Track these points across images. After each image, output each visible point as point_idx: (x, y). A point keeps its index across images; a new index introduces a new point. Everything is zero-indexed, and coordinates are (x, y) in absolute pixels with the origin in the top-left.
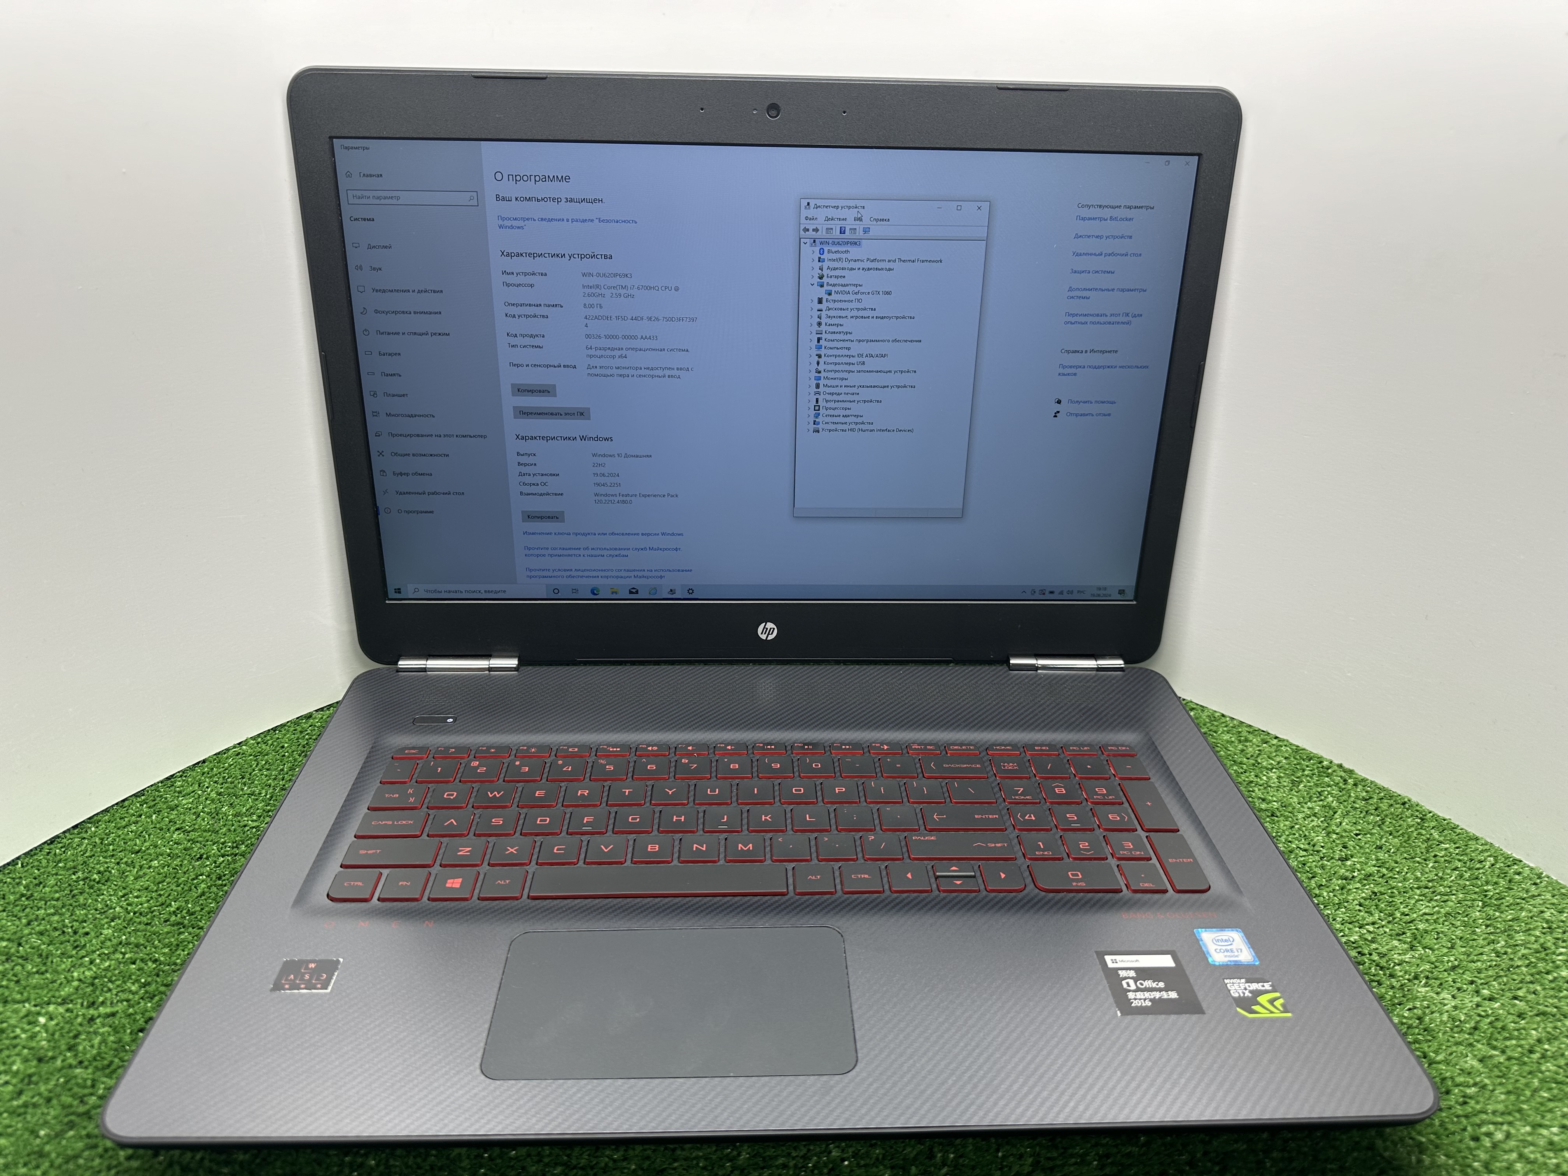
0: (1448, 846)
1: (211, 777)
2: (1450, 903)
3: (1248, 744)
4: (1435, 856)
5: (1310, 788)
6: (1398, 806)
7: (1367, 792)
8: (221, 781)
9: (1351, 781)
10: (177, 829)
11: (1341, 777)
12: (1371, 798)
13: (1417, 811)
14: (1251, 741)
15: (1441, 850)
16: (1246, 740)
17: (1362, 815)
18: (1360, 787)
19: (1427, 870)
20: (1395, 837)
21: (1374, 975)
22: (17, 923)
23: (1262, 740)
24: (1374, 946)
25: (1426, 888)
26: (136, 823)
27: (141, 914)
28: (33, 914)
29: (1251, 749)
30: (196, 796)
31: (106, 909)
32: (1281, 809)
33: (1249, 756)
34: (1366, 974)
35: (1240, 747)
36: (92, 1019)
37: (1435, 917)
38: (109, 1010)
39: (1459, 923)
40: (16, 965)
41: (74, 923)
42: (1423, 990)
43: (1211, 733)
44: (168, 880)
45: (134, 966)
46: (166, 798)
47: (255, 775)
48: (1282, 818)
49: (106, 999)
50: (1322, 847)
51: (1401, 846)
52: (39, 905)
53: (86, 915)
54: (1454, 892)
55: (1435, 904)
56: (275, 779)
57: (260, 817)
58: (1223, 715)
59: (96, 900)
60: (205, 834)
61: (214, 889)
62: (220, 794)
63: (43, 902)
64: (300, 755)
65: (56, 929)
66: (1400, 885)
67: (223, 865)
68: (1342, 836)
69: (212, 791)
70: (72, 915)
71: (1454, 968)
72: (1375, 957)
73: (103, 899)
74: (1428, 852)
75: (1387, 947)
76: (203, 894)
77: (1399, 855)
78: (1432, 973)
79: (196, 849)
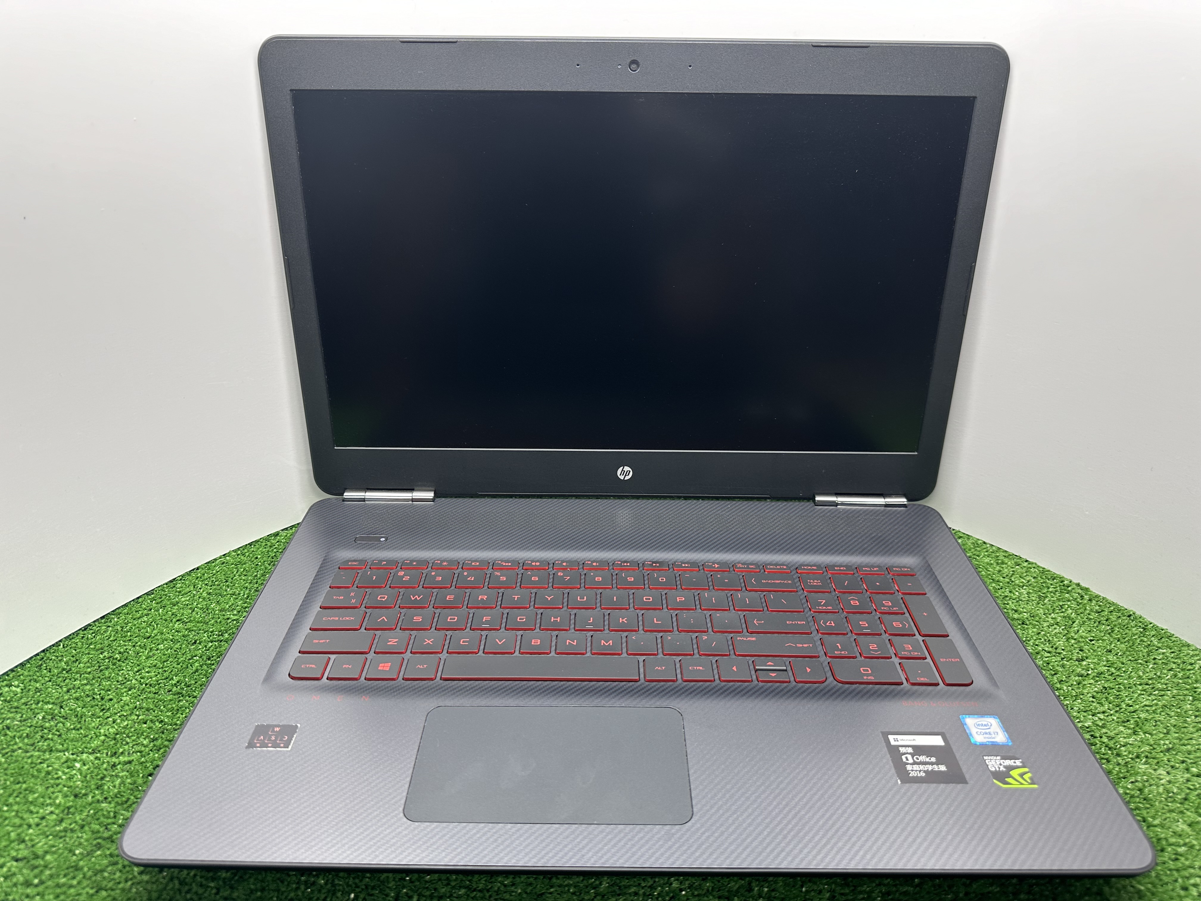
0: (1165, 651)
1: (202, 581)
2: (1166, 697)
3: (1004, 566)
4: (1155, 659)
5: (1054, 602)
6: (1124, 618)
7: (1099, 606)
8: (210, 583)
9: (1086, 597)
10: (178, 620)
11: (1079, 594)
12: (1103, 611)
13: (1140, 622)
14: (1006, 564)
15: (1159, 654)
16: (1003, 563)
17: (1095, 625)
18: (1094, 602)
19: (1148, 670)
20: (1121, 643)
21: (1104, 754)
22: (60, 690)
23: (1015, 563)
24: (1104, 730)
25: (1147, 684)
26: (147, 615)
27: (151, 685)
28: (71, 684)
29: (1006, 570)
30: (192, 595)
31: (125, 681)
32: (1030, 618)
33: (1004, 575)
34: (1097, 753)
35: (998, 568)
36: (114, 765)
37: (1154, 708)
38: (126, 759)
39: (1173, 714)
40: (58, 723)
41: (102, 692)
42: (1143, 767)
43: (975, 557)
44: (171, 659)
45: (145, 725)
46: (169, 597)
47: (236, 579)
48: (1031, 626)
49: (124, 750)
50: (1063, 650)
51: (1127, 650)
52: (76, 677)
53: (110, 685)
54: (1169, 688)
55: (1153, 697)
56: (250, 583)
57: (239, 612)
58: (985, 543)
59: (118, 674)
60: (198, 625)
61: (205, 667)
62: (209, 594)
63: (79, 675)
64: (269, 565)
65: (88, 696)
66: (1126, 681)
67: (212, 648)
68: (1079, 641)
69: (203, 591)
70: (100, 685)
71: (1168, 750)
72: (1105, 740)
73: (123, 673)
74: (1148, 655)
75: (1114, 732)
76: (197, 671)
77: (1125, 657)
78: (1151, 753)
79: (191, 636)
